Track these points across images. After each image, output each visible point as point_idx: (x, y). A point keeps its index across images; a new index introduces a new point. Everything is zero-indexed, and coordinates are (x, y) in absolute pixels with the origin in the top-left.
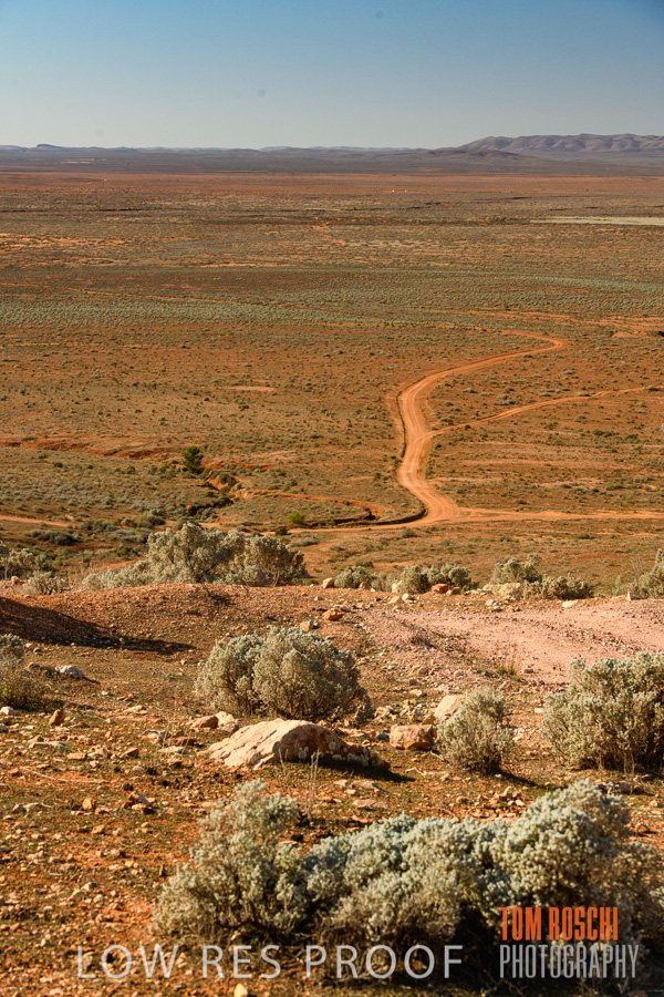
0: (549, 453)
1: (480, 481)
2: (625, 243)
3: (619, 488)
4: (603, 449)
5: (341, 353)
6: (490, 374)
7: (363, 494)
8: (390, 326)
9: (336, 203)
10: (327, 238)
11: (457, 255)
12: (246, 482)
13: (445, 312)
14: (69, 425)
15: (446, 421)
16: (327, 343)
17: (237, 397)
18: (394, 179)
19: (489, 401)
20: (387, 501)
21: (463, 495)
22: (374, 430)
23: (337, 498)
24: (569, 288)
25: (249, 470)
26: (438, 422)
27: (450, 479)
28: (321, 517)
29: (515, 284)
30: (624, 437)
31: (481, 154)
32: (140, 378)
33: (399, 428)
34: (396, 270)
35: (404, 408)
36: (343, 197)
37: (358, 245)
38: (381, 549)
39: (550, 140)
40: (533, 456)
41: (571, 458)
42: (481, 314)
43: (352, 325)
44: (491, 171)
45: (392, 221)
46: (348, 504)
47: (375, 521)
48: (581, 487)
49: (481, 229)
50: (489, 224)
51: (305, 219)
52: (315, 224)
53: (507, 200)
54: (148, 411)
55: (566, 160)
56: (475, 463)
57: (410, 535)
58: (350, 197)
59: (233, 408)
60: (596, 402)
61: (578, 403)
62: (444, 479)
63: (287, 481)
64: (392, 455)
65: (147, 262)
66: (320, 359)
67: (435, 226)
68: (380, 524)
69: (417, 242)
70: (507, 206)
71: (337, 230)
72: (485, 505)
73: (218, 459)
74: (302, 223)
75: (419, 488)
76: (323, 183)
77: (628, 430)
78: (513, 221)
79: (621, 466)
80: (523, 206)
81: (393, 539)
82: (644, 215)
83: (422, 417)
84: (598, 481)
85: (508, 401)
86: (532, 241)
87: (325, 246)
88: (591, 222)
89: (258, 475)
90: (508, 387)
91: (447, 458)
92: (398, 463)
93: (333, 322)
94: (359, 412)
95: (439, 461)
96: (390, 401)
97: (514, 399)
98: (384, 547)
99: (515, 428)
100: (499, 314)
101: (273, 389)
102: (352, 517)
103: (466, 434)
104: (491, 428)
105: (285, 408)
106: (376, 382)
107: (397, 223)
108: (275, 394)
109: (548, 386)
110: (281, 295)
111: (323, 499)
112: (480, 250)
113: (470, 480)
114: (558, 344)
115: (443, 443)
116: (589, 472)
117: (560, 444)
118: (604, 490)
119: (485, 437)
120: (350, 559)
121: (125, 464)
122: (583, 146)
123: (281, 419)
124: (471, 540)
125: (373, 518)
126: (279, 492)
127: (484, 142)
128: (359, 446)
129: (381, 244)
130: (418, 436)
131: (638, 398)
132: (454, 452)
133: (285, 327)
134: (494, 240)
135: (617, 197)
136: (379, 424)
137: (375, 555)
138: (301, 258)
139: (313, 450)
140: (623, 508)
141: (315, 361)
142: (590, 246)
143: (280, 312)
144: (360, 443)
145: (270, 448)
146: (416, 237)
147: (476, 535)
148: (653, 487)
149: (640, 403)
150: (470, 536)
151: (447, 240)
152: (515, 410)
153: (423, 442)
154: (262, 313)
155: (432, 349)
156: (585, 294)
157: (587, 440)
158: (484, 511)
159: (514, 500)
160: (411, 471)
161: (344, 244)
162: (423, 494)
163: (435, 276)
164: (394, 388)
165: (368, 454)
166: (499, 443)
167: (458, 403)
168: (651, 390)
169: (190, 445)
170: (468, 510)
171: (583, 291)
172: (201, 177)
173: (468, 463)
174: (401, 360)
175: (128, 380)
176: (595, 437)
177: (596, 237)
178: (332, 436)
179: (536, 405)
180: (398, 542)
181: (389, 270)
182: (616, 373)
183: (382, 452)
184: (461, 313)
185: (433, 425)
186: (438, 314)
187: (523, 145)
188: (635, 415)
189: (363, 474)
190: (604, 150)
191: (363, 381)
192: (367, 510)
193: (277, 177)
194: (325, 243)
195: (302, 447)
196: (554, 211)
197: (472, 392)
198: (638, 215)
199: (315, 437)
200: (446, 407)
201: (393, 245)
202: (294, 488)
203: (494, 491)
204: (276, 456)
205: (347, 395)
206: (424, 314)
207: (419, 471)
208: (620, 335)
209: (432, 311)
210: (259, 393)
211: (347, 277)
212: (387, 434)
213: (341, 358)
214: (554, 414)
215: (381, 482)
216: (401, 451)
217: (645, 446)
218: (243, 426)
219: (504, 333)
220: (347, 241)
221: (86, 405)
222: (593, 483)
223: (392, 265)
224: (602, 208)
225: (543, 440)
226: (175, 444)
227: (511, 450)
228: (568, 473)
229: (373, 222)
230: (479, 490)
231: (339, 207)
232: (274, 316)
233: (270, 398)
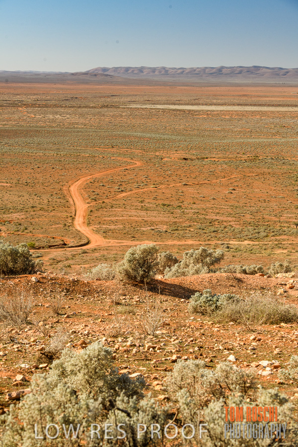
0: (143, 214)
1: (113, 227)
2: (164, 117)
3: (177, 230)
4: (167, 212)
5: (38, 167)
6: (110, 177)
7: (59, 234)
8: (59, 155)
9: (28, 97)
10: (26, 113)
11: (87, 122)
12: (3, 228)
13: (84, 148)
15: (93, 199)
16: (31, 163)
18: (54, 86)
19: (111, 190)
20: (71, 237)
21: (106, 233)
22: (60, 204)
23: (47, 235)
24: (140, 138)
25: (4, 223)
26: (89, 200)
27: (99, 226)
28: (42, 244)
29: (115, 136)
30: (175, 206)
31: (95, 75)
33: (72, 202)
34: (59, 129)
35: (73, 193)
36: (31, 94)
37: (40, 117)
38: (73, 259)
39: (127, 69)
40: (135, 216)
41: (153, 216)
42: (101, 149)
43: (41, 154)
44: (100, 83)
45: (55, 106)
46: (53, 238)
47: (67, 246)
48: (159, 230)
49: (97, 110)
50: (101, 108)
51: (14, 105)
52: (19, 107)
53: (108, 97)
55: (135, 78)
56: (109, 219)
57: (85, 252)
58: (35, 94)
60: (160, 191)
61: (152, 191)
62: (96, 226)
63: (22, 228)
64: (70, 215)
66: (29, 170)
67: (76, 108)
68: (69, 247)
69: (68, 116)
70: (109, 100)
71: (30, 110)
72: (117, 238)
74: (13, 106)
75: (85, 231)
76: (21, 88)
77: (176, 203)
78: (112, 106)
79: (176, 220)
80: (116, 99)
81: (77, 254)
82: (172, 104)
83: (81, 197)
84: (167, 227)
85: (120, 190)
86: (121, 116)
87: (25, 118)
88: (148, 107)
89: (8, 225)
90: (119, 183)
91: (96, 217)
92: (73, 219)
93: (32, 153)
94: (52, 195)
95: (92, 218)
96: (66, 190)
97: (123, 189)
98: (74, 258)
99: (125, 203)
100: (109, 150)
101: (10, 184)
102: (56, 244)
103: (103, 205)
104: (114, 202)
105: (17, 193)
106: (58, 181)
107: (58, 107)
108: (11, 187)
109: (137, 183)
110: (6, 140)
111: (41, 236)
112: (98, 120)
113: (108, 226)
114: (138, 164)
115: (93, 210)
116: (162, 223)
117: (147, 210)
118: (170, 231)
119: (112, 207)
120: (59, 263)
122: (142, 72)
123: (16, 198)
124: (113, 254)
125: (65, 245)
126: (19, 233)
127: (96, 70)
128: (54, 211)
129: (51, 117)
130: (81, 207)
131: (179, 188)
132: (99, 214)
133: (10, 155)
134: (104, 115)
135: (159, 96)
136: (62, 201)
137: (70, 262)
138: (14, 123)
139: (32, 213)
140: (180, 239)
141: (26, 171)
142: (148, 118)
143: (6, 148)
145: (12, 212)
146: (67, 113)
147: (115, 252)
148: (192, 230)
149: (181, 191)
150: (112, 252)
151: (82, 115)
152: (124, 194)
153: (84, 209)
155: (80, 166)
156: (148, 140)
157: (159, 208)
158: (116, 241)
159: (130, 236)
160: (80, 222)
161: (33, 116)
162: (87, 233)
163: (78, 132)
164: (66, 184)
165: (59, 214)
166: (119, 209)
167: (97, 191)
168: (184, 185)
170: (109, 240)
171: (147, 139)
173: (106, 218)
174: (67, 171)
176: (162, 207)
177: (151, 114)
178: (41, 206)
179: (133, 192)
180: (80, 256)
181: (56, 129)
182: (167, 177)
183: (65, 214)
184: (91, 149)
185: (87, 201)
186: (80, 150)
187: (114, 71)
188: (179, 196)
189: (57, 224)
190: (151, 74)
191: (51, 181)
192: (63, 241)
194: (25, 116)
195: (27, 211)
196: (131, 102)
197: (103, 186)
198: (169, 104)
199: (33, 207)
200: (92, 193)
201: (57, 117)
202: (26, 231)
203: (120, 232)
204: (15, 216)
205: (45, 187)
206: (74, 149)
207: (84, 223)
208: (166, 159)
209: (78, 148)
210: (4, 186)
211: (37, 132)
212: (66, 205)
213: (39, 170)
214: (142, 197)
215: (67, 228)
216: (74, 213)
217: (186, 211)
219: (112, 158)
220: (35, 115)
222: (164, 228)
223: (57, 126)
224: (152, 101)
225: (139, 208)
227: (125, 213)
228: (152, 223)
229: (46, 106)
230: (113, 231)
231: (30, 99)
232: (4, 150)
233: (9, 189)
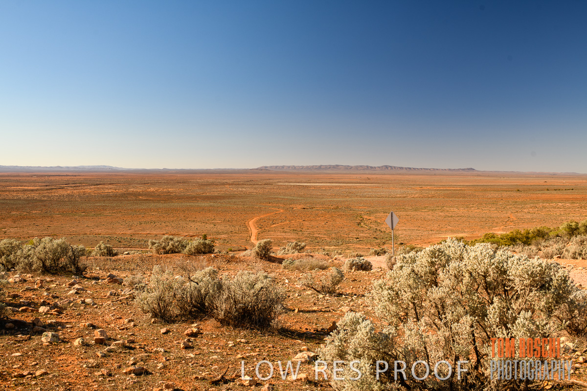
0: (283, 234)
2: (294, 189)
4: (295, 233)
5: (234, 213)
6: (268, 217)
7: (244, 244)
8: (244, 207)
10: (229, 188)
11: (258, 192)
12: (217, 242)
13: (256, 204)
14: (176, 230)
15: (260, 228)
16: (231, 211)
17: (213, 223)
18: (242, 175)
19: (269, 223)
20: (249, 245)
23: (238, 245)
24: (283, 199)
25: (217, 239)
26: (258, 228)
28: (235, 249)
29: (271, 198)
30: (299, 231)
31: (262, 170)
32: (190, 219)
33: (250, 229)
34: (244, 195)
35: (250, 225)
36: (232, 179)
37: (236, 190)
39: (276, 167)
42: (264, 204)
43: (236, 207)
44: (264, 173)
45: (243, 184)
46: (241, 246)
49: (262, 186)
50: (264, 185)
51: (224, 184)
52: (226, 185)
53: (268, 180)
54: (193, 226)
55: (280, 171)
58: (233, 179)
59: (212, 226)
60: (292, 223)
61: (288, 224)
63: (226, 241)
64: (249, 235)
65: (189, 194)
66: (230, 215)
67: (252, 185)
71: (231, 186)
73: (210, 237)
75: (256, 243)
76: (227, 176)
77: (300, 229)
78: (269, 184)
80: (271, 181)
82: (298, 183)
83: (254, 227)
85: (273, 223)
86: (274, 189)
87: (228, 190)
88: (286, 184)
90: (272, 220)
92: (250, 237)
93: (231, 206)
94: (240, 226)
95: (259, 237)
96: (247, 224)
99: (275, 229)
100: (268, 205)
101: (220, 221)
102: (242, 249)
103: (265, 231)
104: (270, 229)
105: (224, 225)
106: (243, 220)
109: (281, 220)
110: (219, 201)
111: (235, 245)
112: (263, 191)
114: (282, 211)
115: (260, 233)
116: (293, 238)
117: (285, 232)
119: (269, 231)
121: (190, 238)
122: (284, 168)
123: (223, 228)
125: (246, 249)
126: (225, 244)
127: (262, 167)
129: (241, 189)
131: (301, 222)
132: (262, 234)
133: (221, 208)
134: (265, 188)
135: (291, 179)
136: (245, 229)
138: (223, 193)
139: (231, 235)
142: (286, 190)
143: (219, 205)
144: (241, 233)
145: (221, 234)
146: (248, 188)
151: (255, 188)
152: (275, 225)
153: (255, 232)
154: (215, 205)
155: (254, 212)
156: (286, 200)
157: (291, 232)
160: (253, 239)
161: (232, 189)
163: (253, 196)
164: (247, 221)
165: (244, 235)
166: (272, 232)
167: (262, 224)
168: (303, 220)
169: (203, 234)
172: (200, 175)
174: (248, 215)
175: (188, 220)
176: (293, 231)
177: (288, 188)
178: (235, 231)
179: (279, 224)
182: (295, 217)
183: (247, 235)
184: (259, 204)
187: (271, 168)
188: (301, 226)
189: (243, 240)
190: (288, 169)
191: (240, 219)
192: (245, 247)
193: (217, 175)
195: (228, 234)
196: (278, 182)
197: (265, 221)
198: (296, 183)
199: (231, 232)
200: (259, 225)
201: (243, 189)
202: (228, 243)
204: (223, 236)
205: (237, 223)
206: (251, 205)
207: (255, 239)
208: (295, 209)
209: (253, 204)
210: (218, 222)
211: (234, 197)
212: (247, 231)
214: (283, 226)
215: (247, 241)
216: (251, 234)
217: (304, 233)
218: (215, 229)
219: (269, 208)
221: (179, 225)
224: (288, 181)
225: (282, 232)
226: (200, 234)
229: (238, 185)
231: (230, 181)
233: (220, 223)
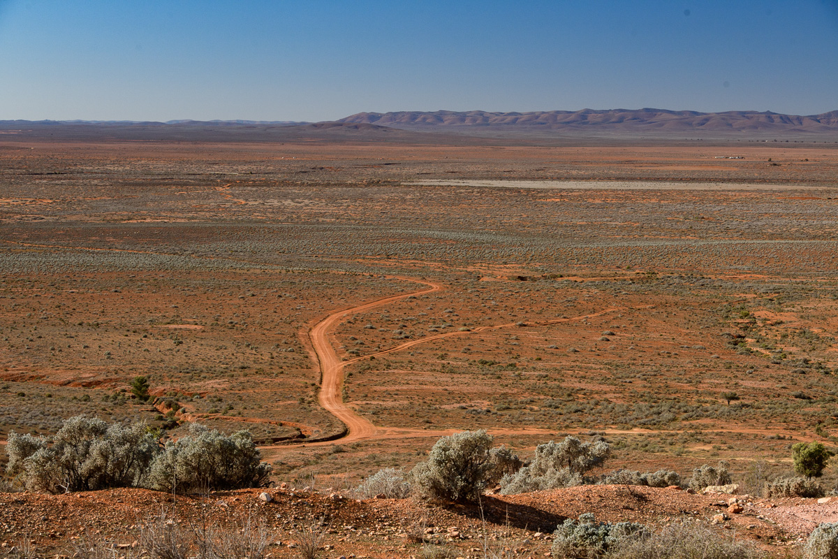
0: (445, 379)
1: (389, 404)
2: (482, 202)
3: (508, 408)
4: (489, 376)
5: (253, 295)
6: (383, 312)
7: (292, 417)
8: (291, 272)
9: (235, 167)
10: (229, 197)
11: (342, 212)
12: (189, 407)
13: (336, 260)
14: (26, 359)
15: (353, 353)
16: (239, 287)
17: (171, 334)
18: (282, 148)
19: (387, 336)
20: (314, 422)
21: (377, 416)
22: (293, 362)
23: (270, 420)
24: (439, 240)
25: (190, 397)
26: (347, 355)
27: (364, 402)
29: (393, 237)
30: (505, 365)
31: (356, 127)
32: (83, 318)
33: (314, 359)
34: (291, 225)
35: (316, 342)
36: (239, 163)
37: (256, 203)
38: (317, 463)
39: (414, 116)
40: (431, 382)
41: (463, 383)
42: (367, 262)
43: (258, 271)
44: (364, 141)
45: (284, 183)
46: (281, 425)
47: (306, 439)
48: (475, 408)
49: (360, 190)
50: (366, 186)
51: (209, 182)
52: (217, 186)
53: (380, 166)
54: (95, 347)
55: (428, 132)
56: (383, 388)
57: (339, 451)
58: (246, 163)
59: (169, 343)
60: (477, 336)
61: (462, 337)
62: (359, 402)
63: (224, 406)
64: (312, 382)
65: (74, 218)
66: (236, 301)
67: (321, 188)
68: (311, 441)
69: (307, 201)
70: (380, 171)
71: (237, 191)
72: (397, 425)
73: (161, 388)
74: (207, 185)
75: (338, 411)
76: (222, 151)
77: (507, 360)
78: (387, 183)
79: (506, 390)
80: (394, 170)
81: (325, 454)
82: (496, 178)
83: (332, 350)
84: (489, 403)
85: (403, 336)
86: (404, 201)
87: (228, 205)
88: (452, 184)
89: (198, 400)
90: (401, 324)
91: (359, 385)
92: (317, 389)
93: (240, 269)
94: (278, 346)
95: (352, 387)
96: (303, 336)
97: (408, 334)
98: (319, 461)
99: (413, 359)
100: (382, 262)
101: (201, 327)
102: (286, 436)
103: (372, 363)
104: (392, 358)
105: (214, 343)
106: (288, 321)
107: (288, 185)
108: (204, 331)
109: (434, 323)
110: (194, 246)
111: (258, 421)
112: (361, 208)
113: (381, 403)
114: (436, 287)
115: (354, 372)
116: (481, 395)
117: (452, 372)
118: (495, 411)
119: (388, 367)
120: (292, 472)
121: (81, 392)
122: (442, 120)
123: (212, 352)
124: (392, 454)
125: (303, 436)
126: (219, 415)
127: (358, 117)
128: (282, 376)
129: (276, 203)
130: (331, 366)
131: (511, 332)
132: (364, 379)
133: (201, 274)
134: (372, 200)
135: (472, 163)
136: (297, 356)
137: (313, 469)
138: (208, 215)
139: (242, 379)
140: (513, 426)
141: (230, 302)
142: (453, 204)
143: (194, 261)
144: (282, 373)
145: (205, 378)
146: (306, 197)
147: (394, 450)
148: (536, 408)
149: (514, 337)
150: (390, 451)
151: (332, 199)
152: (409, 344)
153: (336, 371)
154: (179, 261)
155: (330, 292)
156: (452, 244)
157: (474, 368)
158: (397, 429)
159: (421, 420)
160: (330, 396)
161: (244, 202)
162: (343, 415)
163: (325, 230)
164: (304, 325)
165: (291, 381)
166: (401, 371)
167: (361, 338)
168: (521, 325)
169: (135, 376)
170: (383, 428)
171: (451, 242)
172: (116, 146)
173: (378, 388)
174: (305, 301)
175: (74, 320)
176: (480, 366)
177: (457, 197)
178: (258, 367)
179: (427, 339)
180: (330, 457)
181: (285, 225)
182: (489, 311)
183: (302, 381)
184: (349, 261)
185: (343, 357)
186: (330, 262)
187: (391, 119)
188: (511, 347)
189: (288, 399)
190: (459, 124)
191: (277, 320)
192: (298, 429)
193: (182, 146)
194: (227, 201)
195: (233, 376)
196: (421, 175)
197: (372, 328)
198: (491, 179)
199: (243, 368)
200: (351, 342)
201: (286, 203)
202: (231, 412)
203: (404, 412)
204: (211, 384)
205: (265, 332)
206: (318, 262)
207: (337, 396)
208: (486, 279)
209: (325, 259)
210: (189, 330)
211: (250, 230)
212: (303, 362)
213: (254, 300)
214: (443, 347)
215: (306, 405)
216: (318, 379)
217: (524, 373)
218: (180, 359)
219: (388, 278)
220: (247, 200)
221: (39, 342)
222: (485, 405)
223: (286, 220)
224: (460, 172)
225: (437, 368)
226: (122, 374)
227: (412, 377)
228: (462, 397)
229: (267, 184)
230: (390, 411)
231: (238, 171)
232: (190, 265)
233: (200, 335)
